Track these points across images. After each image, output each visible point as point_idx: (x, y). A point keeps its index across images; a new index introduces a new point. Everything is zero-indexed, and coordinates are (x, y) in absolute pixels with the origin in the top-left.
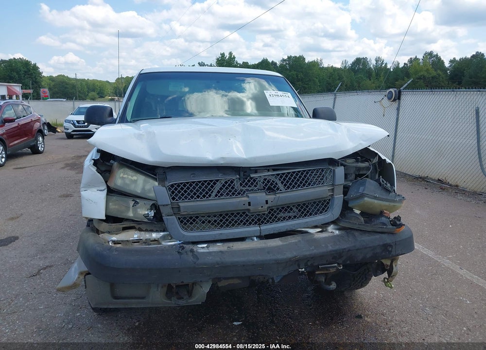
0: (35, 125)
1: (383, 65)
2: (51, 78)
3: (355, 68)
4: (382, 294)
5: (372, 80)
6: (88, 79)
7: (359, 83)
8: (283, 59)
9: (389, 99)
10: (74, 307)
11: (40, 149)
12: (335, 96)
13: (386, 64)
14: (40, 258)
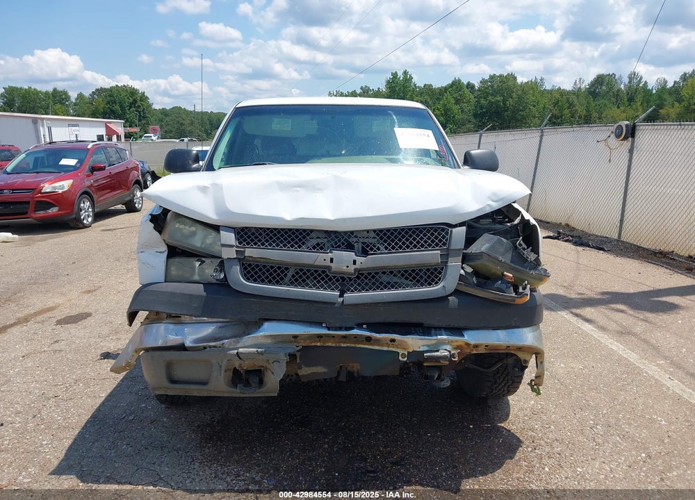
0: (131, 175)
1: (641, 85)
2: (164, 112)
3: (595, 90)
4: (541, 405)
5: (622, 108)
6: (212, 112)
7: (600, 113)
8: (483, 79)
9: (618, 136)
10: (140, 397)
11: (136, 205)
12: (542, 132)
13: (646, 82)
14: (112, 339)
